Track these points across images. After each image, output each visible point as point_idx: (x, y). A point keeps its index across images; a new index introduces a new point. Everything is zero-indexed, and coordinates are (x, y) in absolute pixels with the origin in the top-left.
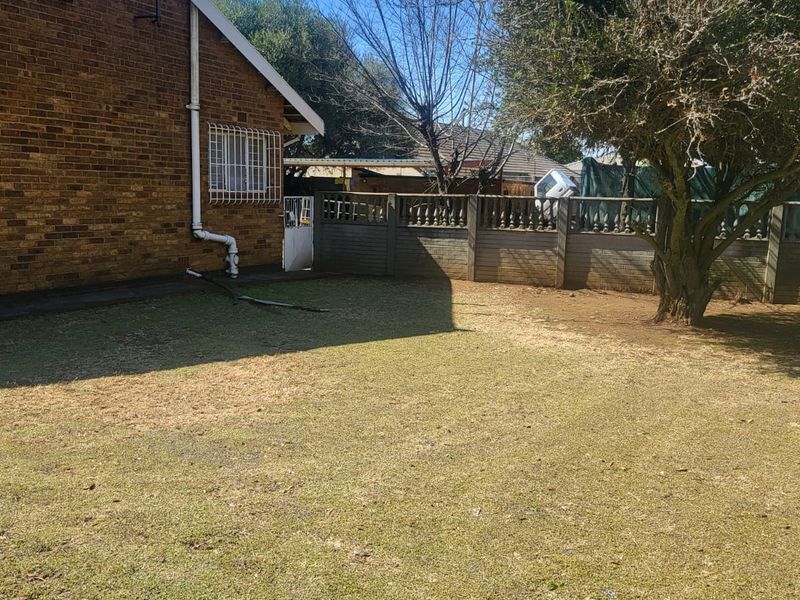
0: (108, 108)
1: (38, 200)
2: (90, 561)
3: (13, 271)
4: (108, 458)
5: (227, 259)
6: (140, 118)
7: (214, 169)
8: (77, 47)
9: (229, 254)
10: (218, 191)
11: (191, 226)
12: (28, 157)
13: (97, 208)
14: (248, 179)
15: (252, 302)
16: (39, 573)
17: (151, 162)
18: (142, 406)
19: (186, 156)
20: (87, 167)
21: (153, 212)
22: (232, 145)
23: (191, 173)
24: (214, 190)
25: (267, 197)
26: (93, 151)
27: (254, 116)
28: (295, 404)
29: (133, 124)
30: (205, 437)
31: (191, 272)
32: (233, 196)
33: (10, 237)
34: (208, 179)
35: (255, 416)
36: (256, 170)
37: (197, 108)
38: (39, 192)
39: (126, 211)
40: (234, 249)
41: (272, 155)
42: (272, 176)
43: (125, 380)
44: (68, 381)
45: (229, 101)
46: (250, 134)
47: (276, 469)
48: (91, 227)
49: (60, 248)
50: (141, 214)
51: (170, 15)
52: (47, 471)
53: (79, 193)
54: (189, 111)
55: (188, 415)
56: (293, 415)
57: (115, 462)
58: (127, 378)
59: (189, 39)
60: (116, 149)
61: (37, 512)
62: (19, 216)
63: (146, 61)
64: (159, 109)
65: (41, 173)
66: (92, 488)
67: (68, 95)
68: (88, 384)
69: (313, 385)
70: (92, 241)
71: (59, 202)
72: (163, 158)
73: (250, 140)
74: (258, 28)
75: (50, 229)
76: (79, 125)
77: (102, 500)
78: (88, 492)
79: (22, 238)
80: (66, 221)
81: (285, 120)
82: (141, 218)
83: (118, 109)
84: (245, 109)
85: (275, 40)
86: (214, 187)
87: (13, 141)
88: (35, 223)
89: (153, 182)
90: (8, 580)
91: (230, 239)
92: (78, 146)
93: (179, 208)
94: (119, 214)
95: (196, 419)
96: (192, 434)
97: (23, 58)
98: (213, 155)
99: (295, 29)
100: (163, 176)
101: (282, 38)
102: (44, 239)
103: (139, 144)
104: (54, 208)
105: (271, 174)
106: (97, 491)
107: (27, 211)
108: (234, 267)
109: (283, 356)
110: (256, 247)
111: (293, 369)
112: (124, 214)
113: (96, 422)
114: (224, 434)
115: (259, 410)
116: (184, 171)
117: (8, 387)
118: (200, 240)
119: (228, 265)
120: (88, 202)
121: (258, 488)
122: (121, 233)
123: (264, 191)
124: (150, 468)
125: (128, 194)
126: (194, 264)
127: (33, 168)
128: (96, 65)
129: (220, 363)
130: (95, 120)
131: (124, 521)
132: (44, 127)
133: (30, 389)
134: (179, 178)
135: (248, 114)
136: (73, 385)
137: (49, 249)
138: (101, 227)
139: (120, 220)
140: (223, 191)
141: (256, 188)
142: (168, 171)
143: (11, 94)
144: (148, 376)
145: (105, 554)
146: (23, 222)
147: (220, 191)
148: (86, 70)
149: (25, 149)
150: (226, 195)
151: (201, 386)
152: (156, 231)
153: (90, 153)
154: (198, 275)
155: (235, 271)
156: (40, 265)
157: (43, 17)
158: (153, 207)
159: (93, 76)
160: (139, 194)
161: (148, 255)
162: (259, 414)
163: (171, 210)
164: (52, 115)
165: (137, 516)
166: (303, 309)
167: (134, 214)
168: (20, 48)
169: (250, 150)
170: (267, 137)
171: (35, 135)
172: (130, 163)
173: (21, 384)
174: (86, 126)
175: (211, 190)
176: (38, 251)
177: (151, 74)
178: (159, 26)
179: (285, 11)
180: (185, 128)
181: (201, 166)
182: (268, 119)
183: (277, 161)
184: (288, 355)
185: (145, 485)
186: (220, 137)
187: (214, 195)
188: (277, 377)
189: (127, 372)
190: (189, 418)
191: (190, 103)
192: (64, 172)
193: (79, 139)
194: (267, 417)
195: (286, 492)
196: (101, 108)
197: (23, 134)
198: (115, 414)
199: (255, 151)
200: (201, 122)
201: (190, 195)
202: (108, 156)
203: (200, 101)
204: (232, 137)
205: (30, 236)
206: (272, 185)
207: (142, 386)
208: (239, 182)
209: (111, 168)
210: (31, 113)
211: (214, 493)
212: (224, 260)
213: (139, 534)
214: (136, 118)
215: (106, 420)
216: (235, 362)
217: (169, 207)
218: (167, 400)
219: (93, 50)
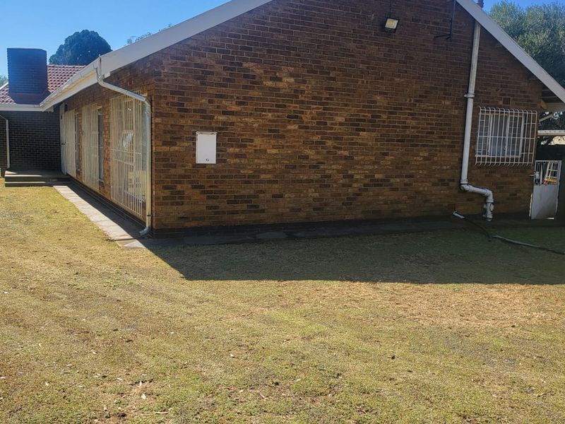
0: (410, 101)
1: (362, 162)
2: (395, 409)
3: (344, 207)
4: (403, 340)
5: (485, 206)
6: (431, 106)
7: (480, 139)
8: (395, 62)
9: (486, 203)
10: (482, 156)
11: (460, 181)
12: (358, 135)
13: (397, 168)
14: (506, 147)
15: (503, 241)
16: (363, 407)
17: (435, 136)
18: (424, 307)
19: (461, 131)
20: (393, 140)
21: (434, 170)
22: (497, 122)
23: (463, 143)
24: (479, 156)
25: (521, 160)
26: (398, 130)
27: (516, 100)
28: (543, 326)
29: (426, 110)
30: (470, 338)
31: (456, 214)
32: (493, 160)
33: (344, 185)
34: (475, 148)
35: (510, 331)
36: (514, 140)
37: (473, 96)
38: (363, 157)
39: (415, 170)
40: (491, 200)
41: (529, 129)
42: (527, 145)
43: (412, 287)
44: (375, 282)
45: (498, 90)
46: (512, 114)
47: (531, 377)
48: (392, 180)
49: (371, 193)
50: (425, 172)
51: (460, 32)
52: (365, 340)
53: (387, 158)
54: (467, 99)
55: (457, 320)
56: (543, 336)
57: (407, 343)
58: (413, 285)
59: (472, 48)
60: (413, 128)
61: (361, 366)
62: (350, 172)
63: (439, 66)
64: (445, 99)
65: (366, 145)
66: (393, 358)
67: (386, 94)
68: (388, 286)
69: (560, 314)
70: (392, 190)
71: (374, 163)
72: (444, 133)
73: (511, 118)
74: (521, 32)
75: (367, 181)
76: (391, 113)
77: (400, 368)
78: (391, 361)
79: (350, 186)
80: (377, 176)
81: (542, 101)
82: (425, 175)
83: (417, 101)
84: (509, 95)
85: (535, 41)
86: (479, 154)
87: (351, 125)
88: (358, 177)
89: (435, 150)
90: (345, 406)
91: (488, 192)
92: (388, 126)
93: (452, 168)
94: (411, 172)
95: (463, 324)
96: (461, 334)
97: (362, 72)
98: (481, 129)
99: (553, 30)
100: (443, 146)
101: (541, 38)
102: (362, 187)
103: (427, 124)
104: (371, 167)
105: (526, 143)
106: (397, 361)
107: (355, 169)
108: (489, 213)
109: (531, 286)
110: (508, 199)
111: (541, 298)
112: (413, 171)
113: (394, 313)
114: (486, 339)
115: (513, 326)
116: (458, 143)
117: (340, 280)
118: (465, 191)
119: (485, 211)
120: (392, 164)
121: (515, 388)
122: (410, 185)
123: (519, 157)
124: (432, 353)
125: (418, 158)
126: (459, 208)
127: (360, 141)
128: (406, 72)
129: (480, 285)
130: (401, 109)
131: (415, 387)
132: (370, 115)
133: (352, 283)
134: (454, 147)
135: (511, 98)
136: (378, 285)
137: (365, 193)
138: (398, 180)
139: (411, 176)
140: (486, 156)
141: (513, 154)
142: (447, 142)
143: (353, 95)
144: (426, 286)
145: (404, 408)
146: (352, 176)
147: (484, 156)
148: (399, 76)
149: (357, 130)
150: (489, 159)
151: (465, 300)
152: (434, 184)
153: (396, 131)
154: (462, 217)
155: (490, 216)
156: (359, 203)
157: (376, 44)
158: (434, 167)
159: (402, 80)
160: (425, 159)
161: (427, 201)
162: (513, 329)
163: (447, 169)
164: (376, 107)
165: (424, 385)
166: (548, 250)
167: (421, 172)
168: (361, 66)
169: (511, 125)
170: (525, 115)
171: (364, 121)
172: (422, 137)
173: (348, 279)
174: (395, 113)
175: (477, 156)
176: (358, 195)
177: (441, 75)
178: (451, 41)
179: (546, 17)
180: (462, 112)
181: (471, 138)
182: (528, 101)
183: (533, 133)
184: (536, 286)
185: (429, 364)
186: (487, 116)
187: (479, 159)
188: (528, 302)
189: (413, 281)
190: (457, 322)
191: (467, 93)
192: (379, 143)
193: (390, 122)
194: (520, 333)
195: (539, 396)
196: (406, 100)
197: (357, 120)
198: (405, 309)
199: (515, 125)
200: (474, 106)
201: (461, 160)
202: (408, 133)
203: (475, 92)
204: (497, 116)
205: (355, 185)
206: (527, 151)
207: (422, 293)
208: (499, 149)
209: (409, 141)
210: (364, 106)
211: (479, 383)
212: (482, 207)
213: (426, 399)
214: (428, 106)
215: (400, 312)
216: (492, 286)
217: (445, 167)
218: (441, 306)
219: (404, 63)
